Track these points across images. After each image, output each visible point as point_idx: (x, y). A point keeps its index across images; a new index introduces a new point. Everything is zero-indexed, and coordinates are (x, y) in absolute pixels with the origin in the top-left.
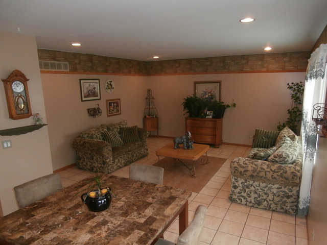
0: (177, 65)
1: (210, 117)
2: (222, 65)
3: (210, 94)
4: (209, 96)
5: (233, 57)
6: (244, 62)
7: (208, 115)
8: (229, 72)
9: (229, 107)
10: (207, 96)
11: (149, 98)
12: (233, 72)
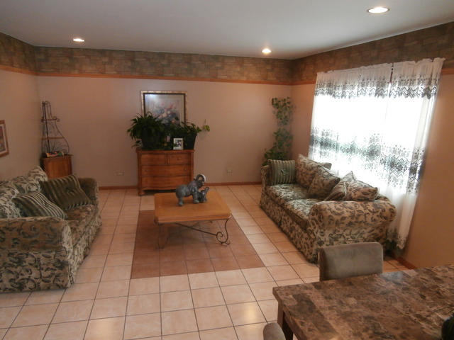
0: (106, 60)
1: (180, 148)
2: (186, 66)
3: (169, 112)
4: (168, 115)
5: (203, 56)
6: (219, 65)
7: (176, 145)
8: (198, 78)
9: (201, 131)
10: (164, 115)
11: (45, 118)
12: (203, 79)
